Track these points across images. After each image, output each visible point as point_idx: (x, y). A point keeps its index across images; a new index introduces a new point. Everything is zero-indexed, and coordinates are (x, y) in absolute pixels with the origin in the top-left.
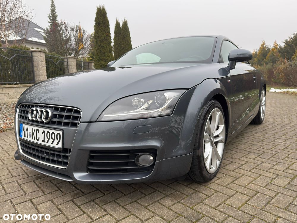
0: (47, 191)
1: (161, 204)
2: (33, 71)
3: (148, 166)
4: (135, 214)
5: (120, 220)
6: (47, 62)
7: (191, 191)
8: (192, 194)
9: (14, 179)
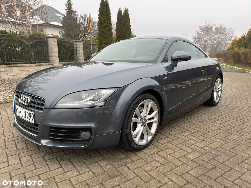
0: (30, 149)
1: (98, 164)
2: (48, 53)
3: (87, 139)
4: (78, 169)
5: (67, 172)
6: (59, 45)
7: (124, 157)
8: (123, 159)
9: (14, 139)
